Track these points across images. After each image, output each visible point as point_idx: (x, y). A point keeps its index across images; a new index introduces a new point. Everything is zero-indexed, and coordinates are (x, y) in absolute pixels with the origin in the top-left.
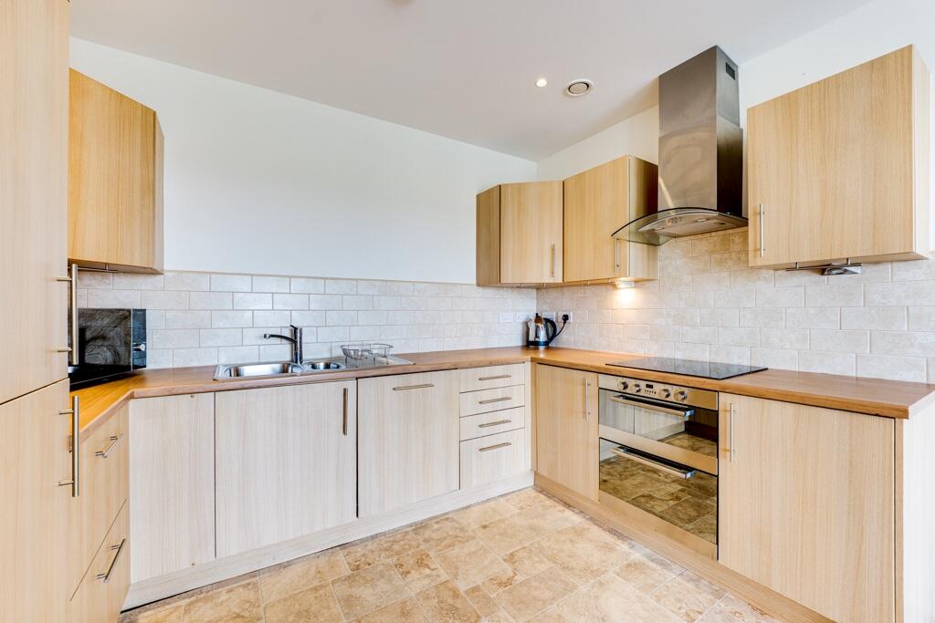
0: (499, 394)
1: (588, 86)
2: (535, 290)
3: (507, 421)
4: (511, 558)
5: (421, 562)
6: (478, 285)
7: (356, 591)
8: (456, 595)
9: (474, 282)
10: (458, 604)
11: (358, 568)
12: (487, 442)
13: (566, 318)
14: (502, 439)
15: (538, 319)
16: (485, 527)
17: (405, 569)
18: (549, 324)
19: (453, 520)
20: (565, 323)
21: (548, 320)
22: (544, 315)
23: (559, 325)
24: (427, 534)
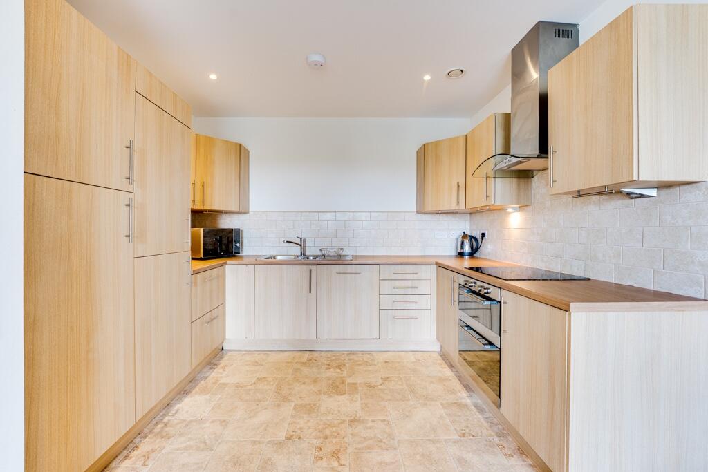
0: (409, 283)
1: (462, 71)
2: (469, 215)
3: (416, 303)
4: (386, 379)
5: (339, 367)
6: (417, 212)
7: (302, 368)
8: (343, 382)
9: (415, 210)
10: (341, 386)
11: (310, 360)
12: (399, 313)
13: (483, 235)
14: (412, 313)
15: (465, 236)
16: (386, 362)
17: (330, 367)
18: (473, 240)
19: (372, 355)
20: (482, 239)
21: (472, 237)
22: (468, 233)
23: (480, 241)
24: (352, 357)
